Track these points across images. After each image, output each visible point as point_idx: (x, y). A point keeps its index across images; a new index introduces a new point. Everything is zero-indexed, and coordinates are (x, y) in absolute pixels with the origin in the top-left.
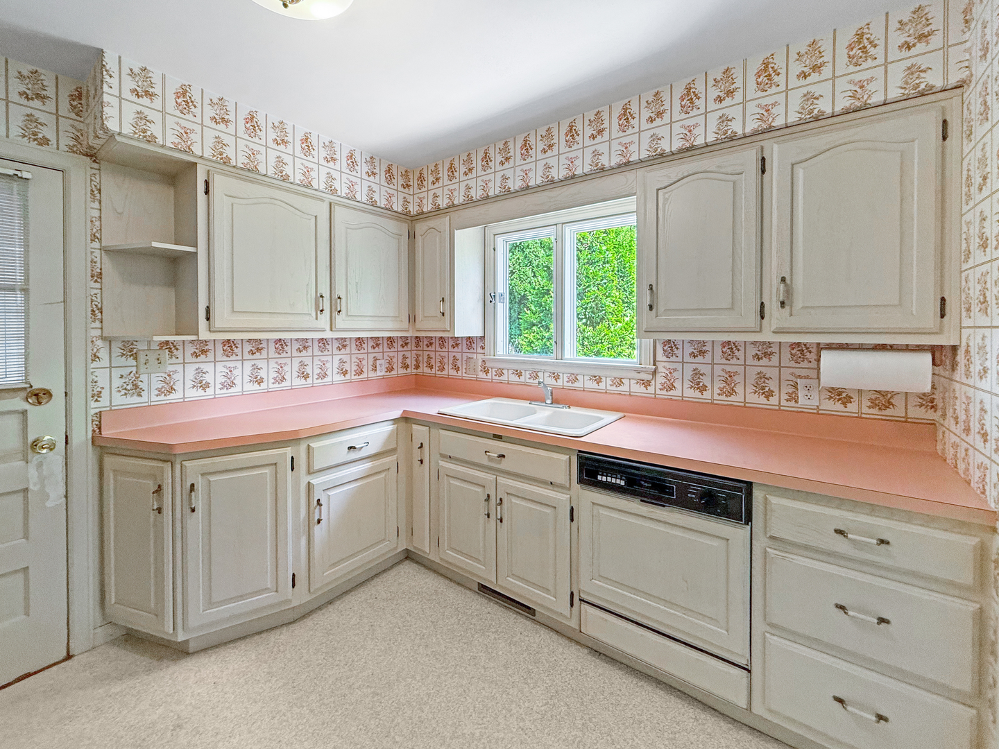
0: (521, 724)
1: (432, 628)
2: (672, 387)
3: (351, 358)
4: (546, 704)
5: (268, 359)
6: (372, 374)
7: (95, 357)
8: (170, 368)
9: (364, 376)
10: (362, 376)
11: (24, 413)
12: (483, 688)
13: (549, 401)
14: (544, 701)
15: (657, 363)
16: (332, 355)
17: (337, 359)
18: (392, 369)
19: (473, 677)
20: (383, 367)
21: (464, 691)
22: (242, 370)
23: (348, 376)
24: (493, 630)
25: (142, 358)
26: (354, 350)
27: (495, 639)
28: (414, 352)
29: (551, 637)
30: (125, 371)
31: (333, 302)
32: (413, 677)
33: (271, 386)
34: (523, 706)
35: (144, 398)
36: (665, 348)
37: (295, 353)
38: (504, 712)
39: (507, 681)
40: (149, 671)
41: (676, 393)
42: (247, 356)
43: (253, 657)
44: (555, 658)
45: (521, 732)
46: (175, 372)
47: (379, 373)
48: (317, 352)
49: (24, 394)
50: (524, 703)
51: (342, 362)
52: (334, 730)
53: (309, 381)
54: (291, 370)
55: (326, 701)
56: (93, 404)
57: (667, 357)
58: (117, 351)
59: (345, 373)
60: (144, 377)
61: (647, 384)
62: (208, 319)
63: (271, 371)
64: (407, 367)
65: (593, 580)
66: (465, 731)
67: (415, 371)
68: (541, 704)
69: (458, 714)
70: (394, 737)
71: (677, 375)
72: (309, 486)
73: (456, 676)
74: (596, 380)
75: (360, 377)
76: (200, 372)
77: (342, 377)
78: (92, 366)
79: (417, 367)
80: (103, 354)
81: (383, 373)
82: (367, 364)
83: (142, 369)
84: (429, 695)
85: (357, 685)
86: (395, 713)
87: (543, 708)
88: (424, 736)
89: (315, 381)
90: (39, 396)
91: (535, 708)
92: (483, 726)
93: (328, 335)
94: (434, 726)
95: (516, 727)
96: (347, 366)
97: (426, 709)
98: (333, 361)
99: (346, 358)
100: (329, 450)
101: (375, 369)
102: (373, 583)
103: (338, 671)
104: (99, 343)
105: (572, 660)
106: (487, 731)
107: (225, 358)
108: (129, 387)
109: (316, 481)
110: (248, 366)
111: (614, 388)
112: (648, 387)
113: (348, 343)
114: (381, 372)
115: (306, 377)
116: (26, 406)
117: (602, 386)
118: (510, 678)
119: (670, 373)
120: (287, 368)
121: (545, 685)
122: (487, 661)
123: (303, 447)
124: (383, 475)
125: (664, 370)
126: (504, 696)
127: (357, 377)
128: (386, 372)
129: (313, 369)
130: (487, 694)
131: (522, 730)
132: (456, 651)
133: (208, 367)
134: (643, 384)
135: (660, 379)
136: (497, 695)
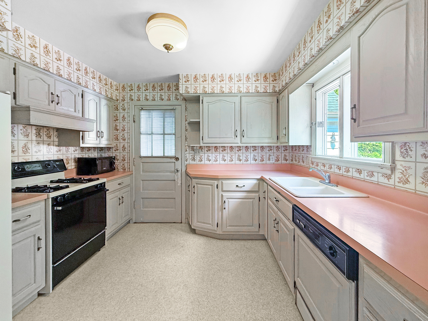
0: (246, 314)
1: (252, 265)
2: (407, 181)
3: (258, 155)
4: (262, 318)
5: (227, 153)
6: (268, 162)
7: (186, 151)
8: (201, 154)
9: (264, 162)
10: (263, 162)
11: (175, 162)
12: (247, 294)
13: (327, 181)
14: (262, 316)
15: (396, 162)
16: (250, 153)
17: (252, 155)
18: (278, 160)
19: (247, 288)
20: (273, 159)
21: (241, 289)
22: (220, 156)
23: (257, 162)
24: (272, 281)
25: (195, 151)
26: (260, 151)
27: (269, 284)
28: (291, 154)
29: (292, 301)
30: (192, 154)
31: (241, 133)
32: (232, 274)
33: (228, 162)
34: (253, 311)
35: (196, 162)
36: (402, 150)
37: (236, 152)
38: (245, 306)
39: (257, 299)
40: (188, 233)
41: (410, 186)
42: (221, 152)
43: (205, 242)
44: (285, 309)
45: (243, 316)
46: (202, 155)
47: (271, 162)
48: (244, 151)
49: (174, 158)
50: (254, 310)
51: (254, 156)
52: (203, 270)
53: (242, 162)
54: (235, 157)
55: (208, 263)
56: (186, 162)
57: (404, 157)
58: (190, 149)
59: (256, 160)
60: (196, 156)
61: (389, 177)
62: (202, 140)
63: (228, 157)
64: (287, 160)
65: (299, 278)
66: (228, 299)
67: (291, 162)
68: (260, 316)
69: (232, 293)
70: (211, 283)
71: (411, 172)
72: (222, 195)
73: (243, 283)
74: (358, 172)
75: (262, 162)
76: (208, 156)
77: (255, 162)
78: (186, 153)
79: (292, 161)
80: (188, 150)
81: (273, 162)
82: (266, 157)
83: (195, 154)
84: (230, 281)
85: (217, 264)
86: (218, 278)
87: (259, 318)
88: (218, 290)
89: (244, 162)
90: (177, 159)
91: (256, 315)
92: (235, 303)
93: (240, 145)
94: (223, 290)
95: (243, 313)
96: (257, 158)
97: (226, 284)
98: (251, 155)
99: (256, 154)
100: (230, 185)
101: (269, 160)
102: (249, 241)
103: (217, 258)
104: (187, 147)
105: (292, 316)
106: (234, 305)
107: (215, 152)
108: (193, 159)
109: (225, 194)
110: (221, 155)
111: (368, 178)
112: (390, 180)
113: (257, 148)
114: (272, 161)
115: (240, 160)
116: (175, 161)
117: (362, 176)
118: (259, 299)
119: (406, 170)
120: (234, 157)
121: (269, 313)
122: (258, 288)
123: (220, 182)
124: (252, 200)
125: (401, 168)
126: (251, 302)
127: (261, 162)
128: (275, 161)
129: (243, 158)
130: (246, 296)
131: (245, 316)
132: (251, 277)
133: (210, 155)
134: (386, 177)
135: (398, 174)
136: (249, 300)
